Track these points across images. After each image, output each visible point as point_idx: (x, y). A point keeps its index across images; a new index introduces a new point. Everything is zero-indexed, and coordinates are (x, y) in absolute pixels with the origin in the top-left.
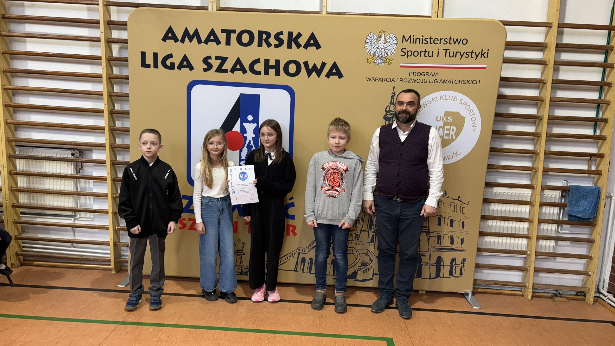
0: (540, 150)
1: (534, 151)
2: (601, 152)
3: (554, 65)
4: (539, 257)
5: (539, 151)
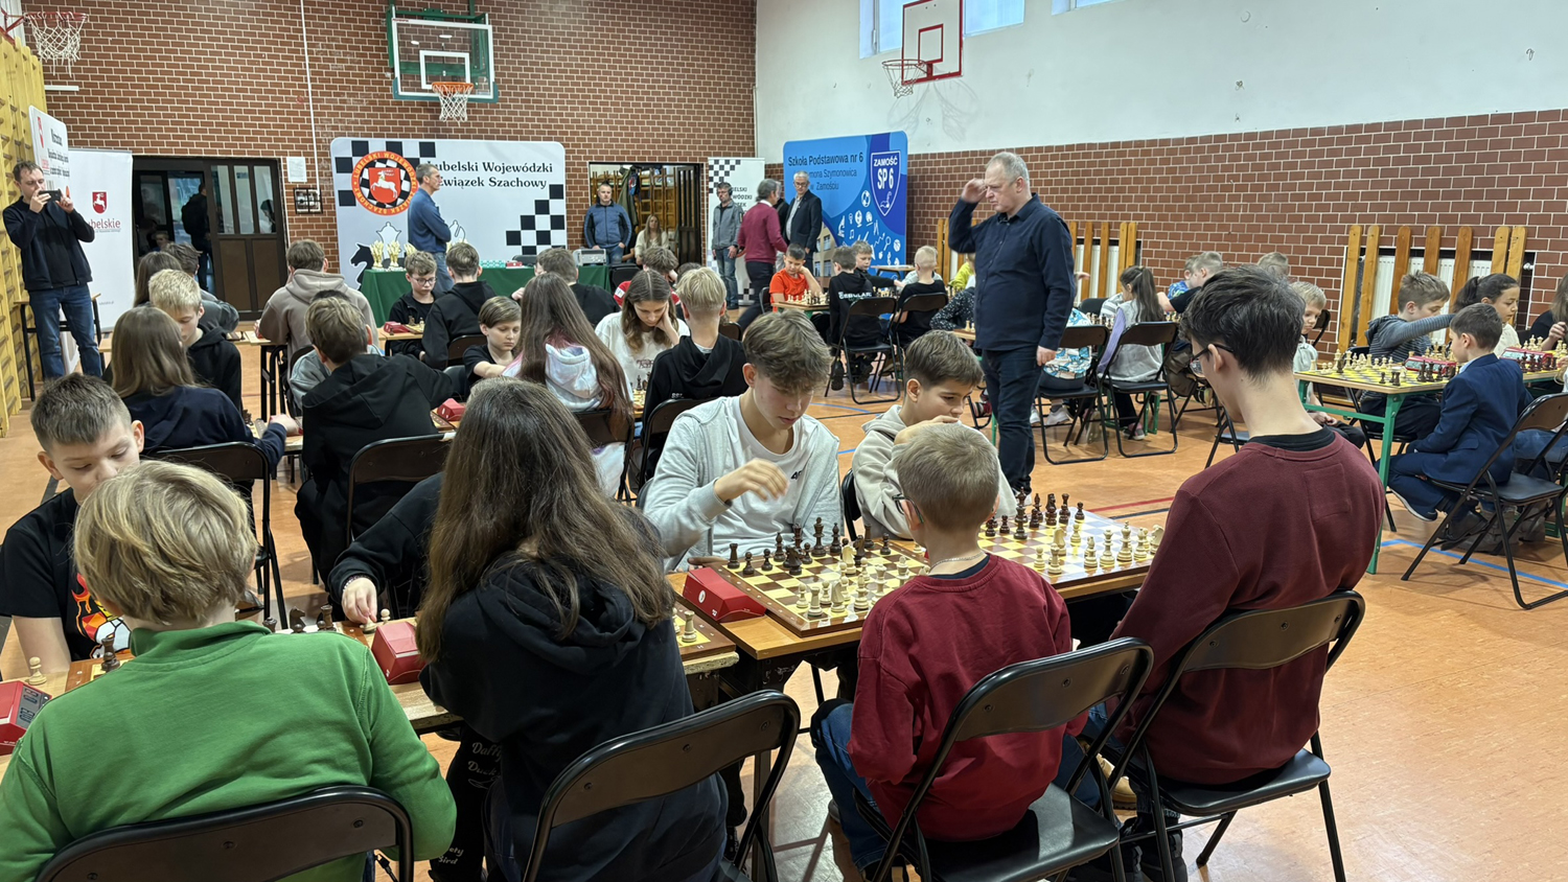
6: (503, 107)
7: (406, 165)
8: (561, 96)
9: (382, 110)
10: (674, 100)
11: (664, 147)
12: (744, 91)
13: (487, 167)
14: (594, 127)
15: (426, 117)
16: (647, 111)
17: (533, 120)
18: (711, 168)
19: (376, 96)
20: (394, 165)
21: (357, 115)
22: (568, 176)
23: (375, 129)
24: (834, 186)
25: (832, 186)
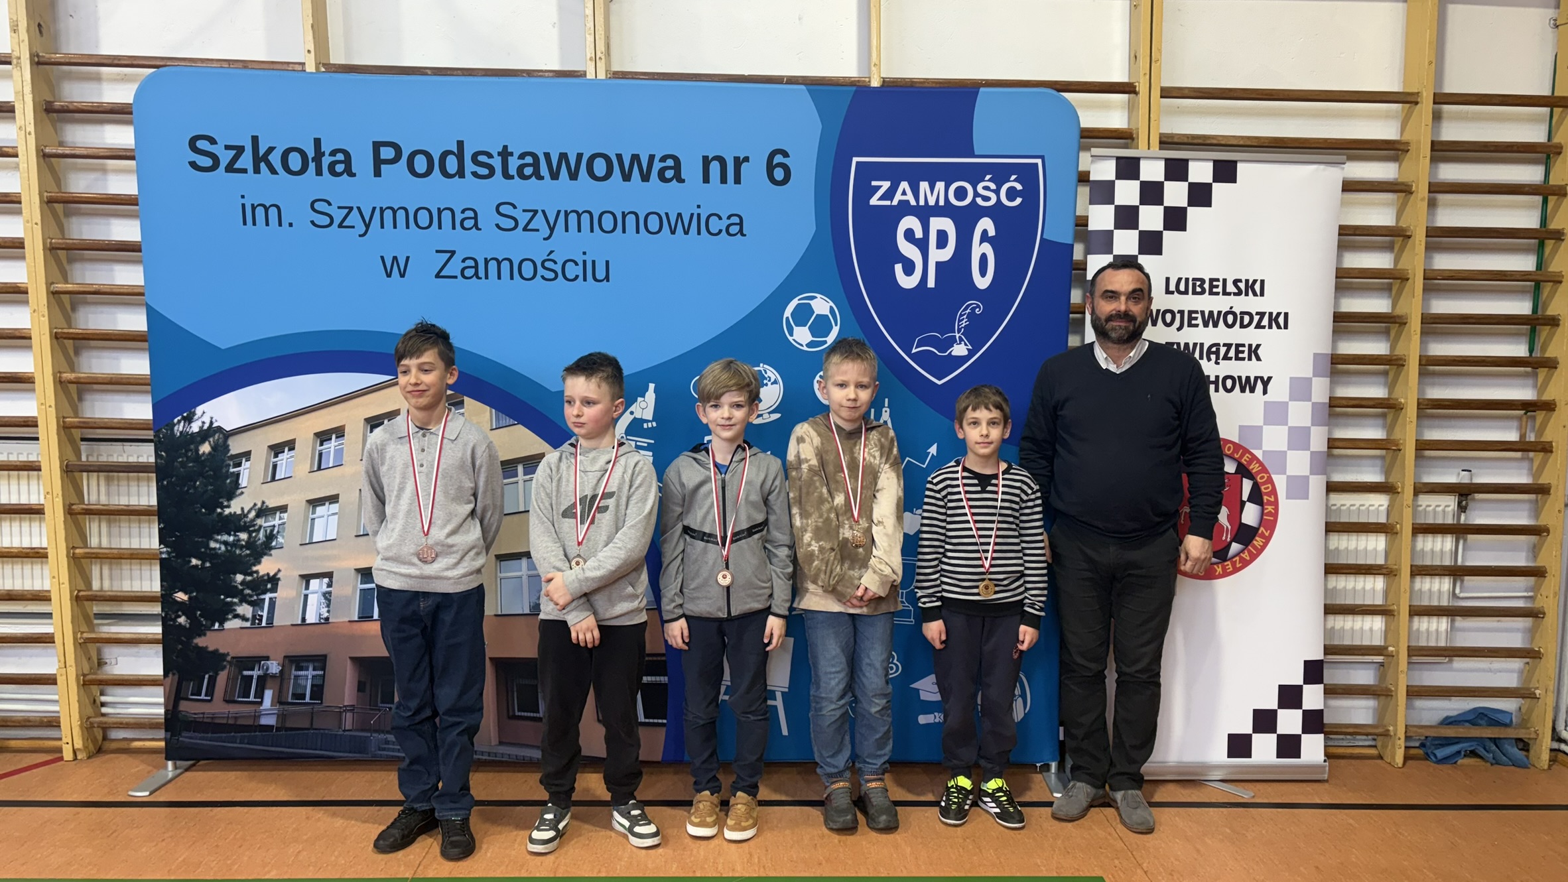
0: (1406, 398)
1: (1391, 402)
2: (1546, 397)
3: (1430, 192)
4: (1415, 659)
5: (1403, 401)
24: (572, 271)
25: (558, 268)
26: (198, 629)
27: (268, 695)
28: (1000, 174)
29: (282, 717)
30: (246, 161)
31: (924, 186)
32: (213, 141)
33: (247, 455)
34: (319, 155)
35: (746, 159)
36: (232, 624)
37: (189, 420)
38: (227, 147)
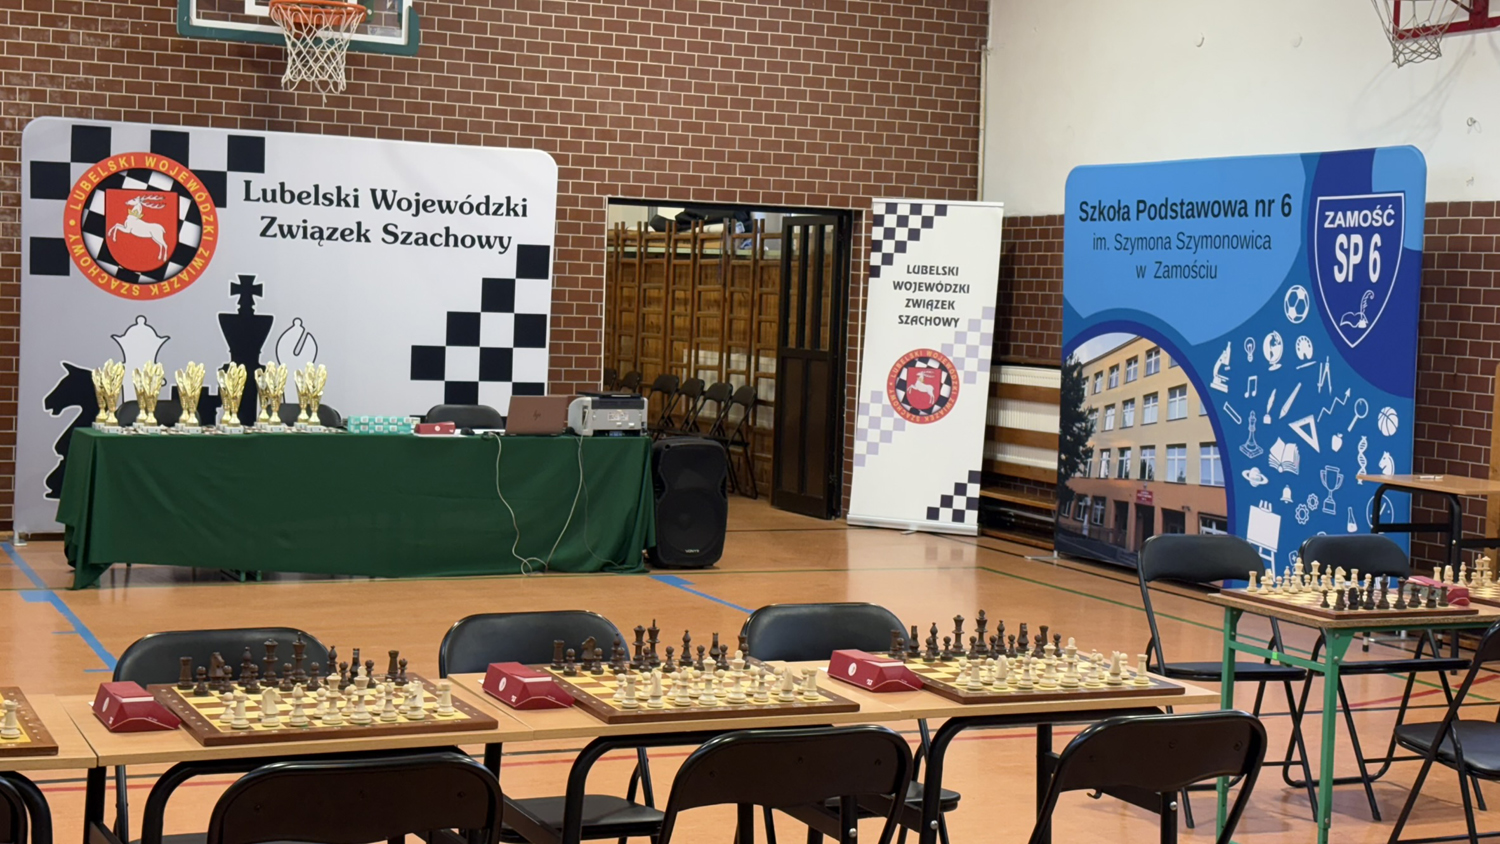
6: (425, 66)
7: (193, 185)
8: (557, 49)
9: (148, 59)
10: (804, 68)
11: (777, 172)
12: (960, 56)
13: (381, 200)
14: (625, 122)
15: (248, 81)
16: (745, 91)
17: (490, 99)
18: (878, 220)
19: (136, 28)
20: (165, 185)
21: (90, 69)
22: (560, 227)
23: (129, 102)
24: (1203, 272)
25: (1197, 270)
26: (1067, 476)
27: (1086, 516)
28: (1384, 203)
29: (1090, 531)
30: (1096, 216)
31: (1349, 213)
32: (1086, 204)
33: (1087, 378)
34: (1120, 208)
35: (1273, 201)
36: (1078, 474)
37: (1071, 358)
38: (1092, 207)
